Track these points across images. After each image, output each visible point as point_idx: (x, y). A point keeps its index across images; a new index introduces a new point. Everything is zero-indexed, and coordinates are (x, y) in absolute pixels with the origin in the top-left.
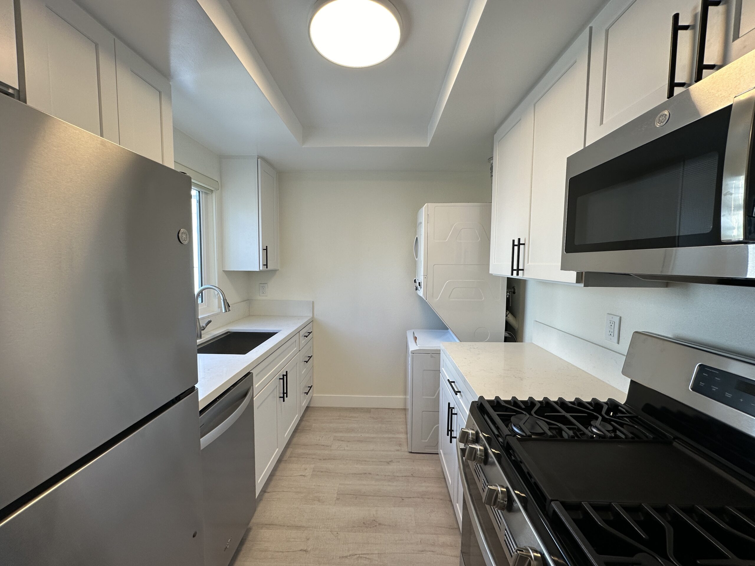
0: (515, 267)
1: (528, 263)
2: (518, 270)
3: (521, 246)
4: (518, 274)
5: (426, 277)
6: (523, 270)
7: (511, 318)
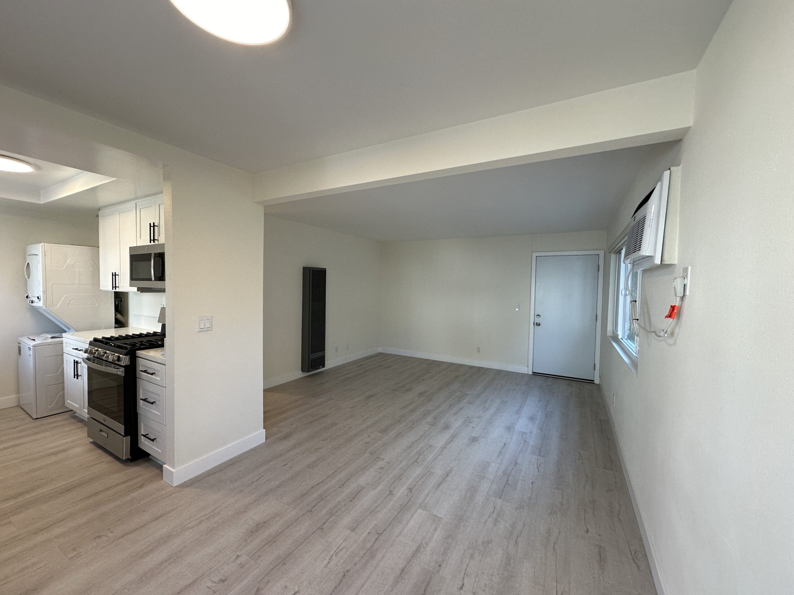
0: (114, 286)
1: (121, 283)
2: (116, 287)
3: (117, 276)
4: (115, 289)
5: (45, 292)
6: (118, 287)
7: (119, 316)
